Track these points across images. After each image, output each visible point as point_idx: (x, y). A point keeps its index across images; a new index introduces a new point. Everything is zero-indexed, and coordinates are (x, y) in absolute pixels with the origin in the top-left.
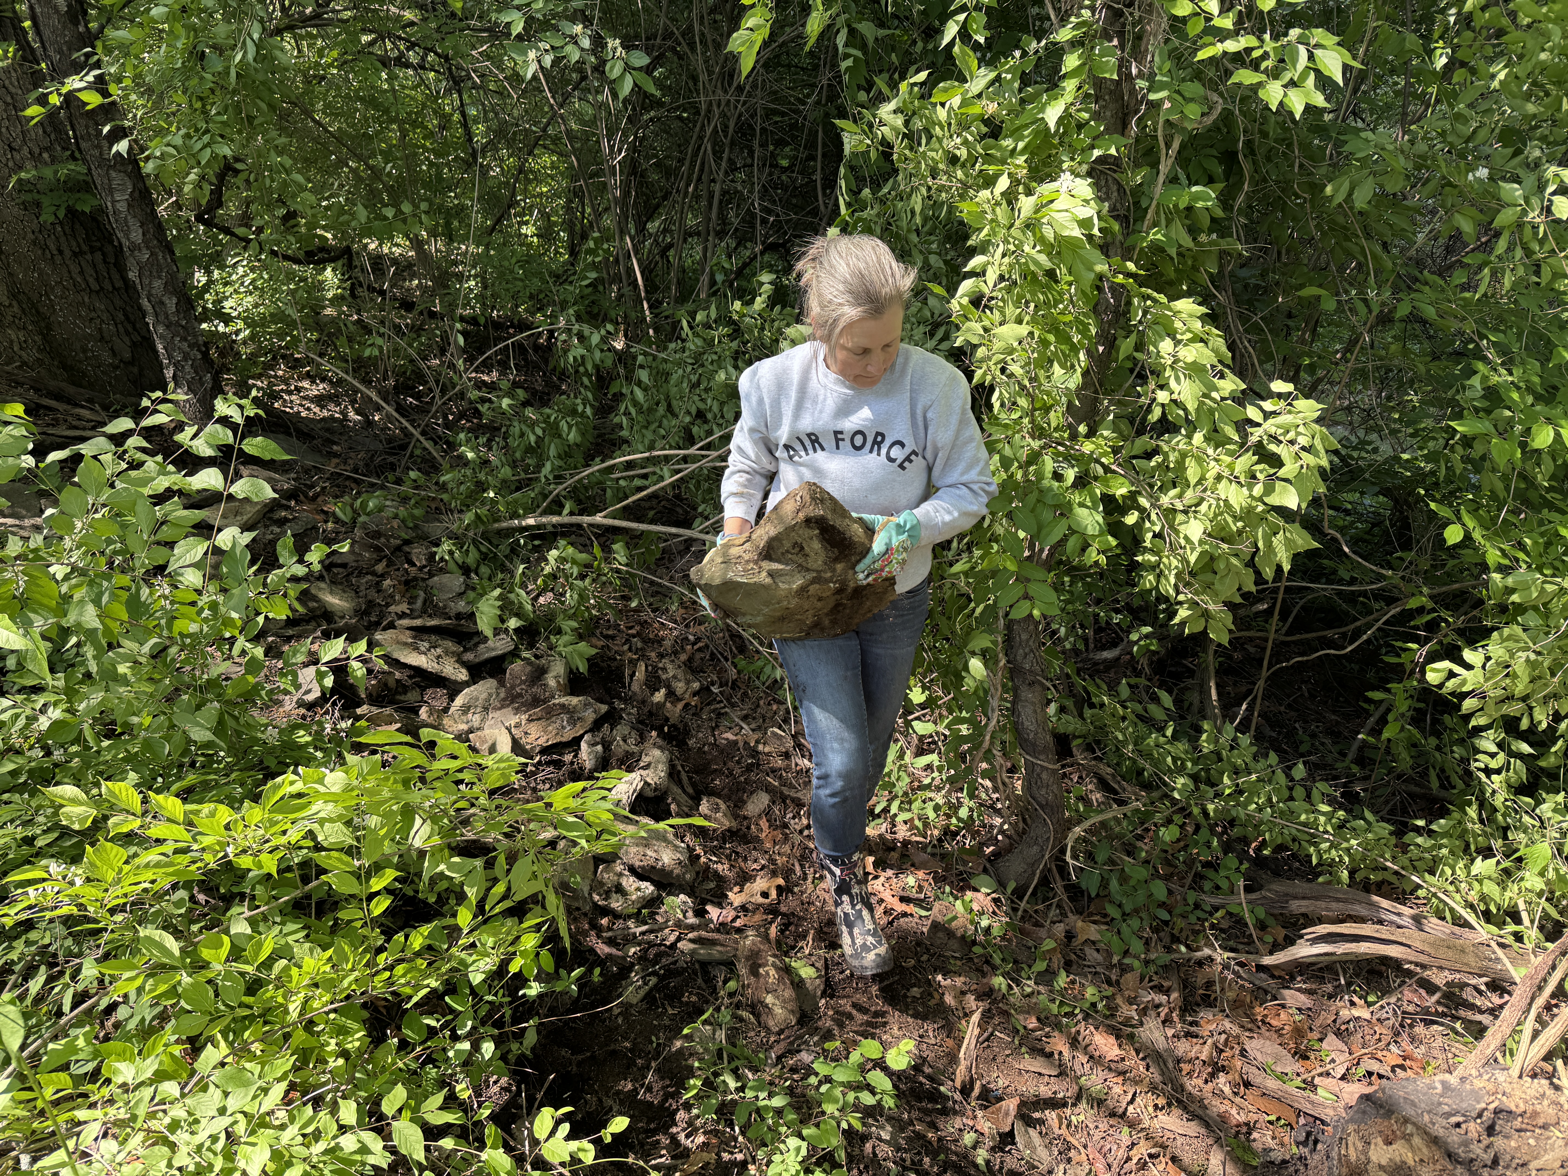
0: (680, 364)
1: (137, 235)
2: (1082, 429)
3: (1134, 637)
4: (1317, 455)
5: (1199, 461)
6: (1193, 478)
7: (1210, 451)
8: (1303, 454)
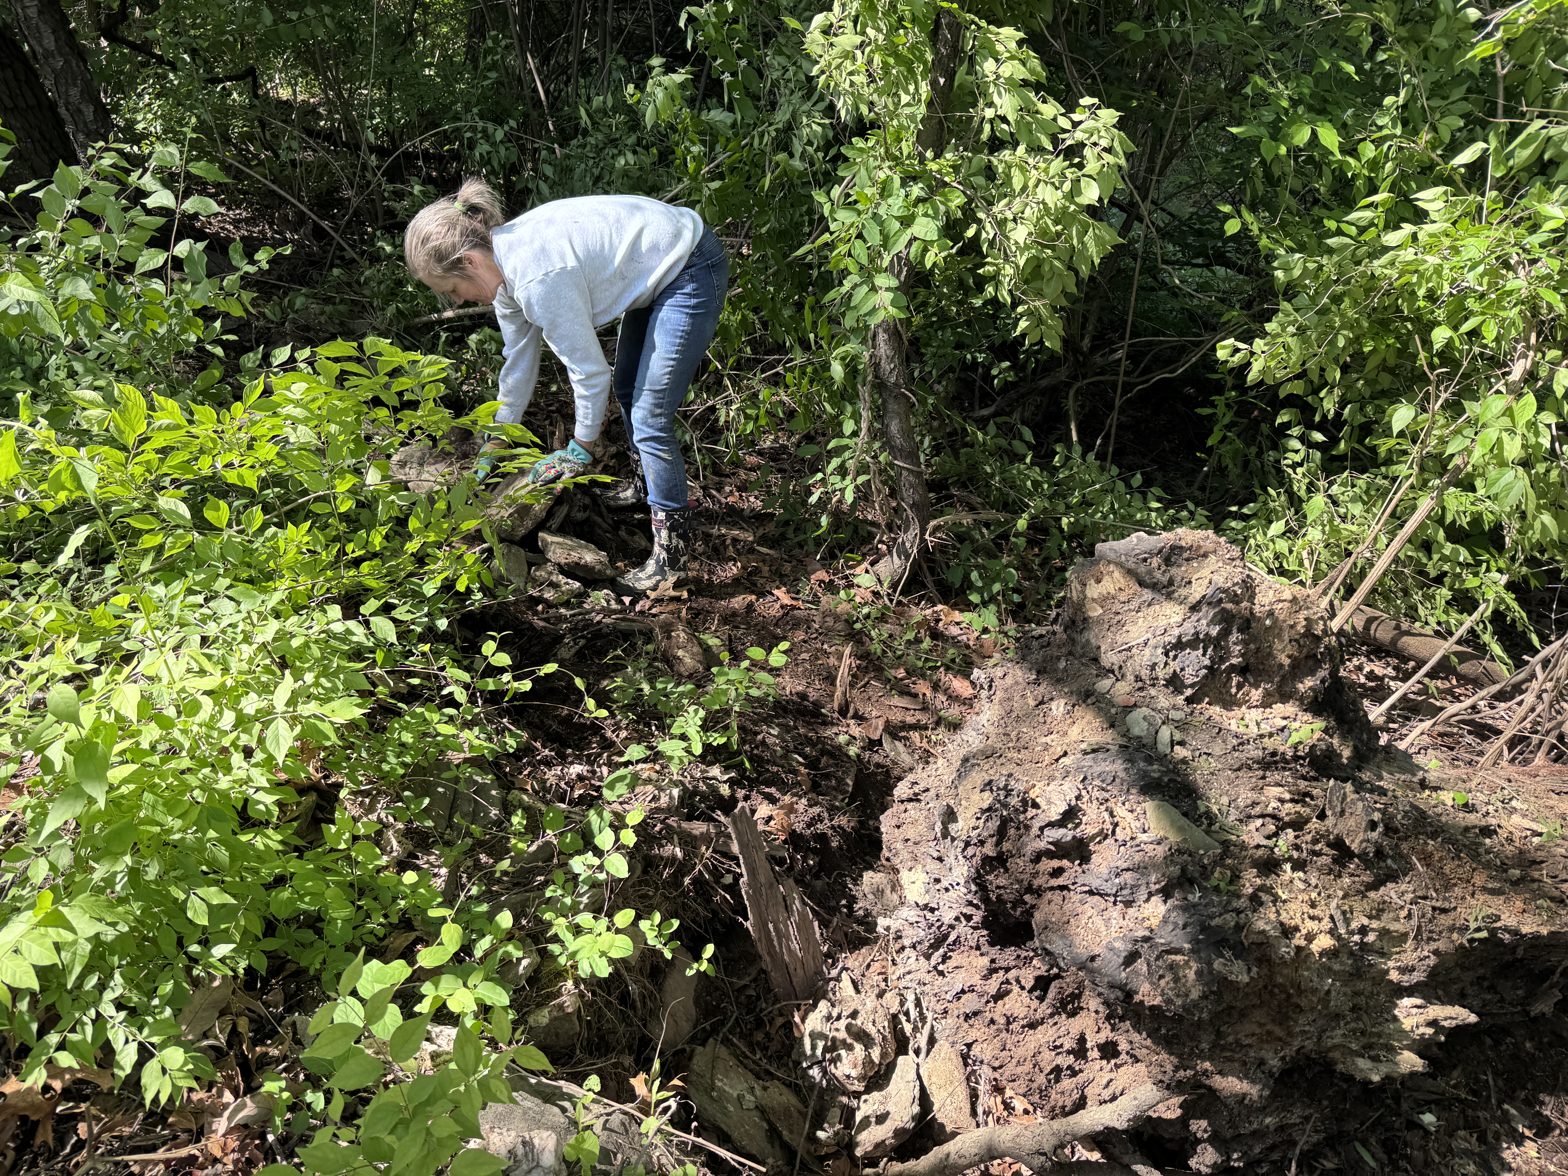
0: (582, 158)
1: (49, 42)
2: (929, 154)
3: (994, 372)
4: (1116, 155)
5: (1023, 170)
6: (1017, 186)
7: (1031, 161)
8: (1105, 155)
